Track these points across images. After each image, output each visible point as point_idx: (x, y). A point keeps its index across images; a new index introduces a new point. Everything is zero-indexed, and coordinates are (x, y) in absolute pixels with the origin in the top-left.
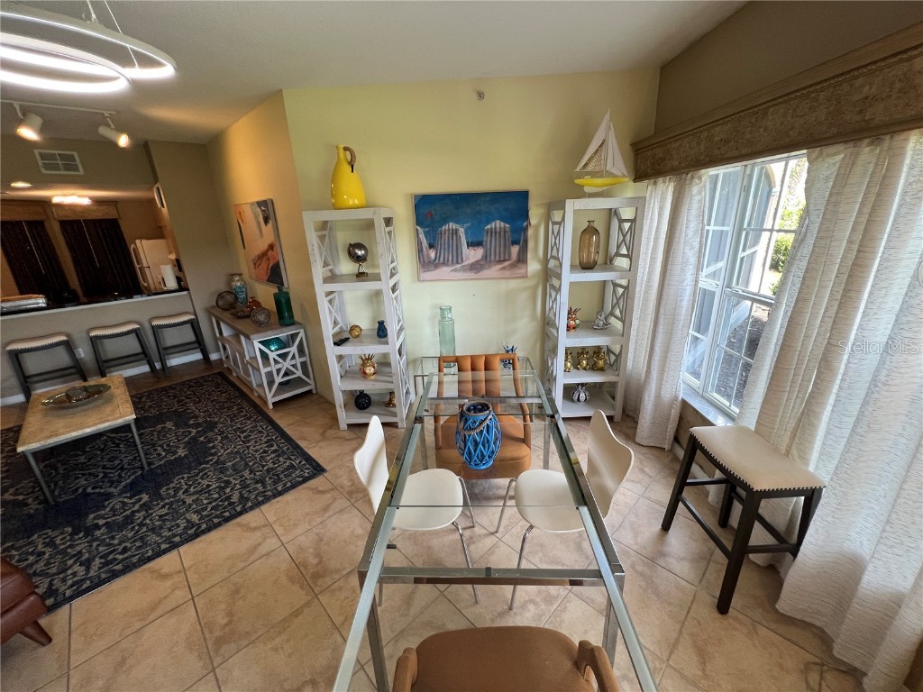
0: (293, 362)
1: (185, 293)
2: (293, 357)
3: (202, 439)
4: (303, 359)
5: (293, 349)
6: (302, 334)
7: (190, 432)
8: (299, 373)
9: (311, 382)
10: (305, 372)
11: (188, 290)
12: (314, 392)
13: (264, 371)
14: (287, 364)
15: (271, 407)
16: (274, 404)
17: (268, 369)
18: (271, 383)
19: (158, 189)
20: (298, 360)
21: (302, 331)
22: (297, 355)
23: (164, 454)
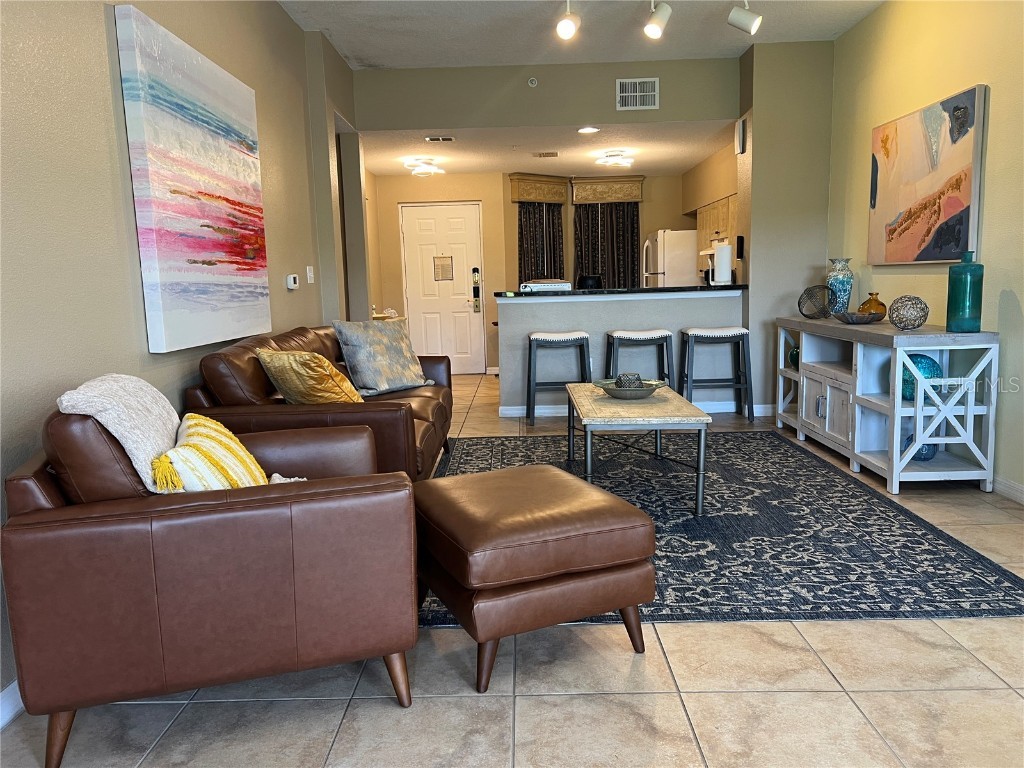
0: (960, 411)
1: (738, 293)
2: (962, 402)
3: (775, 503)
4: (981, 410)
5: (968, 383)
6: (993, 355)
7: (753, 492)
8: (966, 436)
9: (987, 463)
10: (980, 437)
11: (745, 287)
12: (989, 488)
13: (901, 411)
14: (948, 411)
15: (896, 489)
16: (902, 484)
17: (909, 411)
18: (908, 440)
19: (744, 123)
20: (973, 410)
21: (995, 348)
22: (971, 398)
23: (719, 505)
